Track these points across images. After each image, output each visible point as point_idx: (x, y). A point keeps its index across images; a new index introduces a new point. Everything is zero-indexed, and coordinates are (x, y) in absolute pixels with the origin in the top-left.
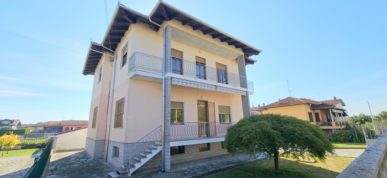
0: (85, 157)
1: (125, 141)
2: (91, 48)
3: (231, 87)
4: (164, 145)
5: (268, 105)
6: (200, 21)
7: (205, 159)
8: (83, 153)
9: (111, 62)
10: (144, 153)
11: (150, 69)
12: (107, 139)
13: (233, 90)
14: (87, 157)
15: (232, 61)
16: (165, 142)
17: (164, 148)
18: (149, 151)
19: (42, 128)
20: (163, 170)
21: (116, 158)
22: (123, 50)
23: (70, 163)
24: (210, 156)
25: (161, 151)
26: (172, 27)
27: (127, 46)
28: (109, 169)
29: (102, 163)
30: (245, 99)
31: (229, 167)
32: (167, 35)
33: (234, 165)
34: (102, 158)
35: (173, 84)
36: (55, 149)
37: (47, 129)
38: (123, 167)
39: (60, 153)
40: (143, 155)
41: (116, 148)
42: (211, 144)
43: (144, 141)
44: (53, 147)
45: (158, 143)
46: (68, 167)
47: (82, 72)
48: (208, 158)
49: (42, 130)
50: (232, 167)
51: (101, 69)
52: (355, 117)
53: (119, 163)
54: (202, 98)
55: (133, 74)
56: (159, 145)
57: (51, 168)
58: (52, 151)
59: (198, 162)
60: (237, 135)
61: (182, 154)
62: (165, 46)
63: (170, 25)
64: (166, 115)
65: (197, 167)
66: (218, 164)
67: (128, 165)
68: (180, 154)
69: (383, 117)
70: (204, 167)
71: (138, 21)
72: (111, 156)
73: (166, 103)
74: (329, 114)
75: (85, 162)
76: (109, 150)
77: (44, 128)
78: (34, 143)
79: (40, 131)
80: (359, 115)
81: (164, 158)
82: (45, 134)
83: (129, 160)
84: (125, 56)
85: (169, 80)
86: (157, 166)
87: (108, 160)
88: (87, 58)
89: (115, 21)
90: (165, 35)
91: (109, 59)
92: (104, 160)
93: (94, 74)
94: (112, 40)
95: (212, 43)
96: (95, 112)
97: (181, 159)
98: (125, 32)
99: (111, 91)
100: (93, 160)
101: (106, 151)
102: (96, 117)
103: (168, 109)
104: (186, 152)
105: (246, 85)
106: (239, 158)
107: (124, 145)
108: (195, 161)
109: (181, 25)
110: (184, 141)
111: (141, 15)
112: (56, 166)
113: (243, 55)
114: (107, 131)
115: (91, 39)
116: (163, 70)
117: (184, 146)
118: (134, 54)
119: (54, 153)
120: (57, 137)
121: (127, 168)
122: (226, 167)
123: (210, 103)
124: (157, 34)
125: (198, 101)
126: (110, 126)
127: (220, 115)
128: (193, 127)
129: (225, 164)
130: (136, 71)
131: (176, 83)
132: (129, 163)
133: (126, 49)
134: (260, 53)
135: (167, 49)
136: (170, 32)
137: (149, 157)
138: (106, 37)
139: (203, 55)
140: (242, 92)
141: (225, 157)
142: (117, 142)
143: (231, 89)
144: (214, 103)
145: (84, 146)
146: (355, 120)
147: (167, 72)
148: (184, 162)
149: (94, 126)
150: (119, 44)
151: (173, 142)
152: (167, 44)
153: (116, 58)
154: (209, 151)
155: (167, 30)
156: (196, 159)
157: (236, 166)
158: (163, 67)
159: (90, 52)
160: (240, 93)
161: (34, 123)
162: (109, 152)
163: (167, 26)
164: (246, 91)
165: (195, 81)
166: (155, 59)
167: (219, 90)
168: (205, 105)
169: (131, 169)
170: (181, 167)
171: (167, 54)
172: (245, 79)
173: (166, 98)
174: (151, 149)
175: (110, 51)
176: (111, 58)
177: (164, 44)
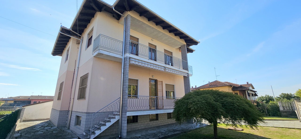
0: (49, 125)
1: (87, 111)
2: (61, 32)
3: (176, 69)
4: (122, 114)
5: (200, 86)
6: (155, 13)
7: (154, 127)
8: (48, 122)
9: (78, 45)
10: (104, 122)
11: (112, 50)
12: (70, 109)
13: (177, 71)
14: (51, 126)
15: (177, 49)
16: (123, 112)
17: (122, 117)
18: (108, 120)
19: (13, 102)
20: (120, 136)
21: (78, 126)
22: (89, 34)
23: (35, 131)
24: (158, 125)
25: (118, 120)
26: (131, 17)
27: (92, 30)
28: (71, 136)
29: (65, 131)
30: (186, 79)
31: (175, 134)
32: (127, 22)
33: (179, 132)
34: (65, 127)
35: (131, 63)
36: (22, 118)
37: (17, 102)
38: (84, 134)
39: (27, 122)
40: (103, 123)
41: (78, 117)
42: (159, 115)
43: (104, 111)
44: (20, 117)
45: (116, 113)
46: (32, 134)
47: (51, 53)
48: (157, 127)
49: (12, 104)
50: (178, 134)
51: (68, 51)
52: (262, 97)
53: (80, 130)
54: (153, 77)
55: (98, 53)
56: (117, 115)
57: (16, 135)
58: (19, 120)
59: (149, 130)
60: (185, 106)
61: (136, 123)
62: (125, 32)
63: (130, 14)
64: (124, 89)
65: (149, 134)
66: (166, 132)
67: (89, 132)
68: (134, 123)
69: (283, 98)
70: (154, 134)
71: (103, 9)
72: (74, 124)
73: (125, 79)
74: (246, 94)
75: (49, 130)
76: (71, 119)
77: (14, 102)
78: (3, 114)
79: (10, 104)
80: (265, 95)
81: (121, 126)
82: (15, 106)
83: (90, 128)
84: (90, 40)
85: (128, 60)
86: (114, 133)
87: (70, 128)
88: (57, 41)
89: (83, 8)
90: (126, 22)
91: (76, 42)
92: (67, 128)
93: (61, 55)
94: (80, 26)
95: (163, 33)
96: (61, 87)
97: (134, 127)
98: (91, 19)
99: (76, 69)
100: (57, 128)
101: (69, 120)
102: (62, 91)
103: (126, 84)
104: (139, 121)
105: (188, 68)
106: (182, 127)
107: (86, 114)
108: (146, 129)
109: (139, 16)
110: (138, 112)
111: (106, 4)
112: (21, 133)
113: (185, 45)
114: (71, 102)
115: (61, 24)
116: (123, 51)
117: (137, 116)
118: (99, 36)
119: (20, 122)
120: (25, 108)
121: (88, 134)
122: (173, 134)
123: (159, 81)
124: (118, 23)
125: (150, 79)
126: (74, 98)
127: (166, 92)
128: (146, 100)
129: (172, 131)
130: (100, 50)
131: (133, 62)
132: (90, 131)
133: (92, 32)
134: (198, 44)
135: (127, 34)
136: (130, 20)
137: (108, 125)
138: (74, 22)
139: (154, 43)
140: (184, 73)
141: (170, 126)
142: (79, 112)
143: (176, 70)
144: (162, 82)
145: (49, 117)
146: (262, 99)
147: (127, 53)
148: (137, 130)
149: (59, 98)
150: (86, 29)
151: (129, 112)
152: (127, 30)
153: (82, 41)
154: (157, 121)
155: (127, 19)
156: (147, 127)
157: (180, 134)
158: (123, 49)
159: (59, 35)
160: (183, 74)
161: (5, 97)
162: (71, 121)
163: (128, 15)
164: (187, 72)
165: (149, 62)
166: (116, 42)
167: (167, 71)
168: (155, 83)
169: (91, 136)
170: (135, 134)
171: (126, 38)
172: (187, 63)
173: (125, 74)
174: (110, 118)
175: (77, 35)
176: (77, 41)
177: (125, 30)
